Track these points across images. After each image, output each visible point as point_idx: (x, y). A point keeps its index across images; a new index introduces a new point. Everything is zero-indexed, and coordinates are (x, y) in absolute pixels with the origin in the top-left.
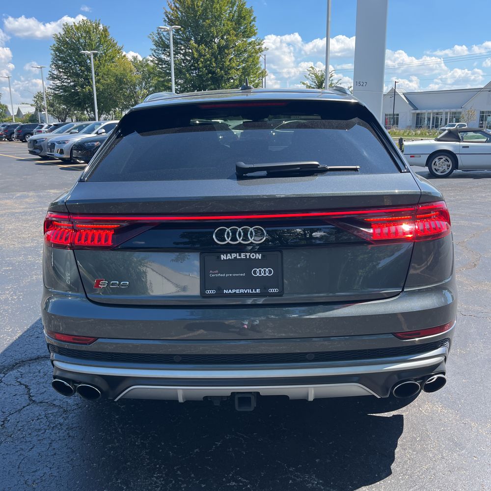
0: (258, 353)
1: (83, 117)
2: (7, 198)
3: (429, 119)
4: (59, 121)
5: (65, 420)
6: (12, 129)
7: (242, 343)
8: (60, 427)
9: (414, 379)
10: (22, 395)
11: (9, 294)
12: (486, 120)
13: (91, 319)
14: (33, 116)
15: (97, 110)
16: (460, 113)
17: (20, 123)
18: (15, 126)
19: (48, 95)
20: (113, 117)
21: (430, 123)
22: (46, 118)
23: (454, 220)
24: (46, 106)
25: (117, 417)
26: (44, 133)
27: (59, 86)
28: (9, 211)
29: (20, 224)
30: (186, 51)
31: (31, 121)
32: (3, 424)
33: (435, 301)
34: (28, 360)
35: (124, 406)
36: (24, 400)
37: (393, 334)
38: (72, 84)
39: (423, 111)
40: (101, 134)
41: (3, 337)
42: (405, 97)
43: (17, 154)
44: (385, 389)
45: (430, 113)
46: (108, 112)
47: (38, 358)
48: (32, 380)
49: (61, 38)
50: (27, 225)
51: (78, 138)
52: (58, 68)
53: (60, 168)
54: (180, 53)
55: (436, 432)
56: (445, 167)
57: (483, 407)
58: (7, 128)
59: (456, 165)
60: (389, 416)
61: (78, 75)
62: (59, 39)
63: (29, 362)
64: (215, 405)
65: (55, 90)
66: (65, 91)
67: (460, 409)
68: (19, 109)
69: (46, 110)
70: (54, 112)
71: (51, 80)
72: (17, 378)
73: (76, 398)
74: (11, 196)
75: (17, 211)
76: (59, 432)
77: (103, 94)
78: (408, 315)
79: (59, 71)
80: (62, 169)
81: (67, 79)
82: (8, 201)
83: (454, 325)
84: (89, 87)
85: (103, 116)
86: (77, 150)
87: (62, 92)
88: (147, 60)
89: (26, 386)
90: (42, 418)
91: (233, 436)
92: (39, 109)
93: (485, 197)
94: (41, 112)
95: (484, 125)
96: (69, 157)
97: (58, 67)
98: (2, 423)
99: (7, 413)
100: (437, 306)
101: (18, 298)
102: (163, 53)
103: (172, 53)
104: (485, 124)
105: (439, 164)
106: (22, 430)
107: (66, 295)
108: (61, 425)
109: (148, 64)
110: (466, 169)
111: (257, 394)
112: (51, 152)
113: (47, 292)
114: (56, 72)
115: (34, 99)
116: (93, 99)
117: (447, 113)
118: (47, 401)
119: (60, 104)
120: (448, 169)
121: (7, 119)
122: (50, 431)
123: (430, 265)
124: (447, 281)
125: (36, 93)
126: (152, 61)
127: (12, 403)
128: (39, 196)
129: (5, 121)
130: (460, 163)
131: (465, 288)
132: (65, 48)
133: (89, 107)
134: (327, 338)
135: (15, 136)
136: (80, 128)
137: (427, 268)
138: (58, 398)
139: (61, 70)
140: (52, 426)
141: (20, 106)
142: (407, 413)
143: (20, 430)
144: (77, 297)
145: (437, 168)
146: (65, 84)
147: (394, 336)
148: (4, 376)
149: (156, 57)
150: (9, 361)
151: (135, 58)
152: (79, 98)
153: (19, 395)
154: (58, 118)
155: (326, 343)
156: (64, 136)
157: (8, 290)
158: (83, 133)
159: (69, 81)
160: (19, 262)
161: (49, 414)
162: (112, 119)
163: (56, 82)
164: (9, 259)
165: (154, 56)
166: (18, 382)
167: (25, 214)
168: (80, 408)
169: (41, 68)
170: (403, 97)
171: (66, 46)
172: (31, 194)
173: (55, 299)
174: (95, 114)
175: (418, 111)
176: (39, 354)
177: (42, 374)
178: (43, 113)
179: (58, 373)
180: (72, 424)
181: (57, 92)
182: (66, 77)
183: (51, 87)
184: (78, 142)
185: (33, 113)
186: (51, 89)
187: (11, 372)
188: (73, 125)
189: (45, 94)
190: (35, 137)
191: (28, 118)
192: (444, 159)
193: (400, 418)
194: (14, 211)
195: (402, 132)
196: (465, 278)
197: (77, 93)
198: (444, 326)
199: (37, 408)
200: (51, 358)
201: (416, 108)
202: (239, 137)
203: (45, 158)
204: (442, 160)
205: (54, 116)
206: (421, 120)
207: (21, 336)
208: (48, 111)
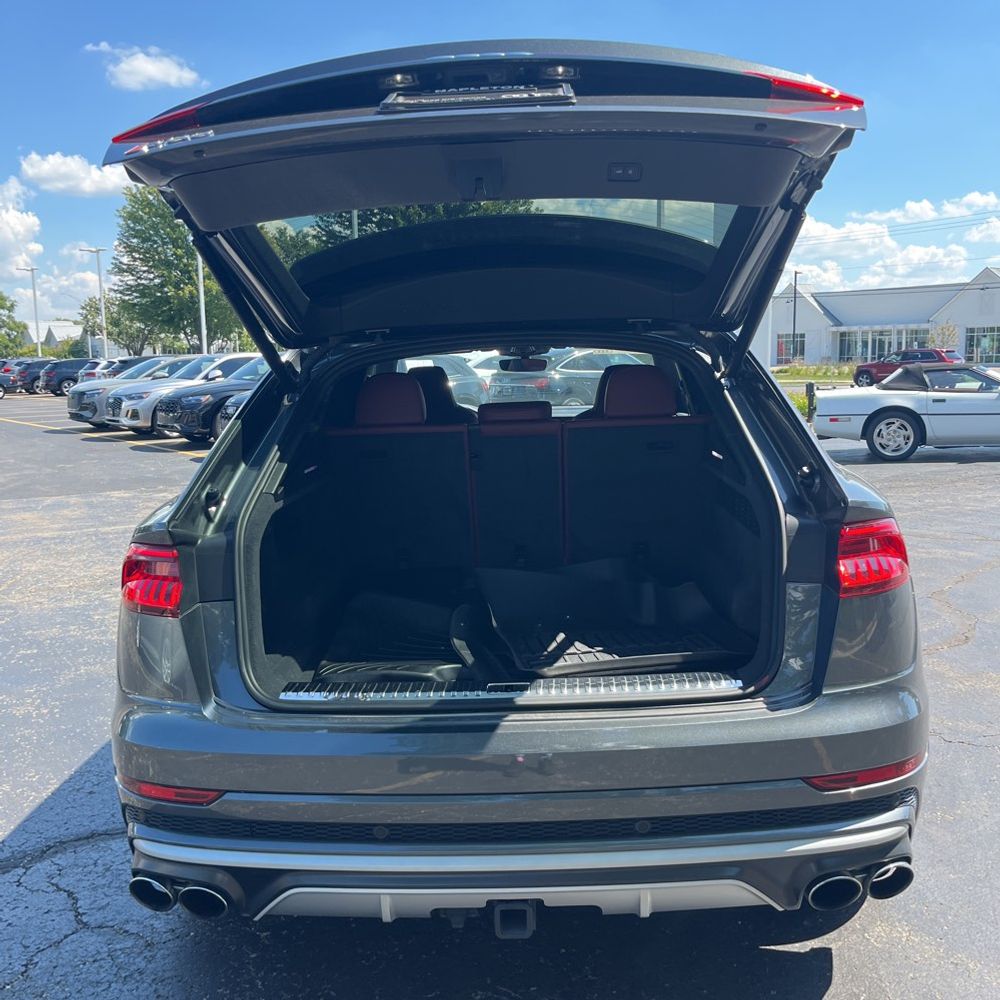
0: (536, 820)
1: (177, 344)
2: (24, 510)
3: (865, 344)
4: (130, 355)
5: (150, 962)
6: (37, 370)
7: (503, 799)
8: (138, 978)
9: (851, 872)
10: (62, 913)
11: (32, 704)
12: (978, 345)
13: (207, 754)
14: (76, 343)
15: (204, 332)
16: (927, 331)
17: (52, 358)
18: (42, 365)
19: (109, 303)
20: (235, 343)
21: (867, 351)
22: (103, 348)
23: (923, 548)
24: (104, 325)
25: (253, 956)
26: (99, 377)
27: (132, 286)
28: (30, 535)
29: (52, 560)
30: (381, 218)
31: (72, 353)
32: (25, 972)
33: (884, 713)
34: (71, 841)
35: (268, 933)
36: (65, 922)
37: (804, 779)
38: (157, 281)
39: (854, 328)
40: (213, 379)
41: (22, 792)
42: (816, 300)
43: (44, 419)
44: (792, 893)
45: (868, 333)
46: (226, 335)
47: (92, 836)
48: (80, 880)
49: (139, 196)
50: (65, 563)
51: (167, 389)
52: (131, 252)
53: (131, 448)
54: (372, 222)
55: (899, 983)
56: (901, 440)
57: (992, 929)
58: (26, 369)
59: (921, 437)
60: (802, 951)
61: (168, 265)
62: (134, 196)
63: (75, 843)
64: (454, 926)
65: (124, 294)
66: (143, 295)
67: (946, 934)
68: (50, 331)
69: (105, 332)
70: (119, 335)
71: (116, 274)
72: (51, 877)
73: (171, 917)
74: (33, 505)
75: (46, 535)
76: (137, 988)
77: (219, 300)
78: (833, 742)
79: (133, 257)
80: (135, 448)
81: (149, 272)
82: (27, 515)
83: (924, 762)
84: (190, 287)
85: (218, 343)
86: (166, 411)
87: (136, 297)
88: (306, 235)
89: (70, 894)
90: (103, 959)
91: (490, 994)
92: (91, 330)
93: (982, 501)
94: (94, 336)
95: (975, 355)
96: (150, 424)
97: (130, 250)
98: (24, 969)
99: (33, 948)
100: (888, 722)
101: (51, 712)
102: (338, 222)
103: (356, 221)
104: (977, 353)
105: (889, 434)
106: (63, 982)
107: (161, 707)
108: (141, 973)
109: (307, 241)
110: (943, 444)
111: (539, 903)
112: (114, 416)
113: (125, 699)
114: (125, 260)
115: (81, 311)
116: (198, 310)
117: (899, 332)
118: (111, 924)
119: (131, 320)
120: (906, 443)
121: (25, 350)
122: (120, 985)
123: (871, 639)
124: (906, 672)
125: (84, 300)
126: (314, 237)
127: (41, 929)
128: (91, 506)
129: (21, 355)
130: (929, 433)
131: (949, 686)
132: (145, 213)
133: (189, 325)
134: (674, 788)
135: (41, 383)
136: (173, 368)
137: (866, 647)
138: (134, 918)
139: (137, 256)
140: (123, 975)
141: (52, 324)
142: (840, 943)
143: (59, 983)
144: (183, 709)
145: (883, 442)
146: (143, 282)
147: (807, 783)
148: (25, 873)
149: (323, 230)
150: (34, 843)
151: (282, 232)
152: (170, 309)
153: (56, 912)
154: (127, 347)
155: (672, 799)
156: (140, 384)
157: (30, 695)
158: (178, 378)
159: (152, 276)
160: (52, 639)
161: (116, 950)
162: (235, 351)
163: (126, 279)
164: (30, 632)
165: (319, 226)
166: (53, 884)
167: (62, 540)
168: (178, 937)
169: (98, 251)
170: (812, 300)
171: (147, 210)
172: (73, 499)
173: (141, 714)
174: (200, 339)
175: (843, 329)
176: (93, 827)
177: (100, 869)
178: (97, 337)
179: (142, 864)
180: (164, 971)
181: (127, 298)
182: (145, 268)
183: (116, 288)
184: (167, 397)
185: (78, 338)
186: (115, 291)
187: (38, 865)
188: (159, 362)
189: (103, 301)
190: (80, 386)
191: (67, 349)
192: (897, 424)
193: (826, 954)
194: (39, 534)
195: (813, 368)
196: (948, 667)
197: (167, 300)
198: (903, 764)
199: (93, 939)
200: (130, 833)
201: (838, 323)
202: (488, 383)
203: (100, 427)
204: (894, 427)
205: (120, 343)
206: (849, 345)
207: (58, 790)
208: (109, 334)
